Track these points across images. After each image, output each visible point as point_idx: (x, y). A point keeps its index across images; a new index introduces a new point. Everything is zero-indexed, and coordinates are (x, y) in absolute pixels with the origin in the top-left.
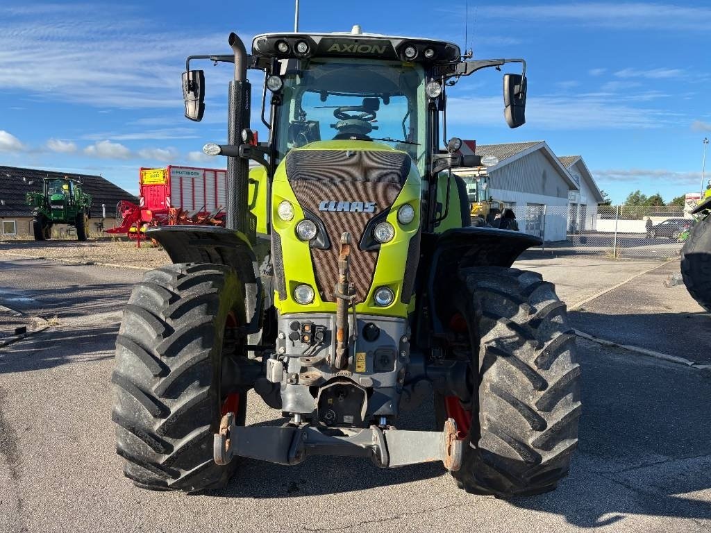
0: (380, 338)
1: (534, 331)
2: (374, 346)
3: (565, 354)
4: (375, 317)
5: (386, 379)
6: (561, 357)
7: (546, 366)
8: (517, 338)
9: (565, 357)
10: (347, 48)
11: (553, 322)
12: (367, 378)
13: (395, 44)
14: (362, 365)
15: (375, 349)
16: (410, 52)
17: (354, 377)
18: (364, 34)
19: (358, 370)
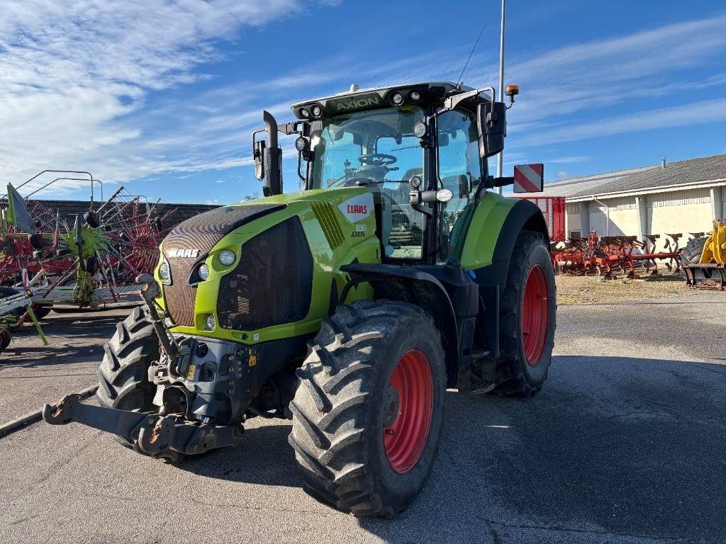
0: (208, 354)
1: (337, 360)
2: (202, 361)
3: (355, 382)
4: (207, 339)
5: (206, 387)
6: (350, 385)
7: (335, 390)
8: (320, 365)
9: (355, 385)
10: (350, 105)
11: (360, 352)
12: (193, 384)
13: (382, 94)
14: (191, 375)
15: (203, 363)
16: (397, 99)
17: (186, 383)
18: (358, 91)
19: (189, 378)
